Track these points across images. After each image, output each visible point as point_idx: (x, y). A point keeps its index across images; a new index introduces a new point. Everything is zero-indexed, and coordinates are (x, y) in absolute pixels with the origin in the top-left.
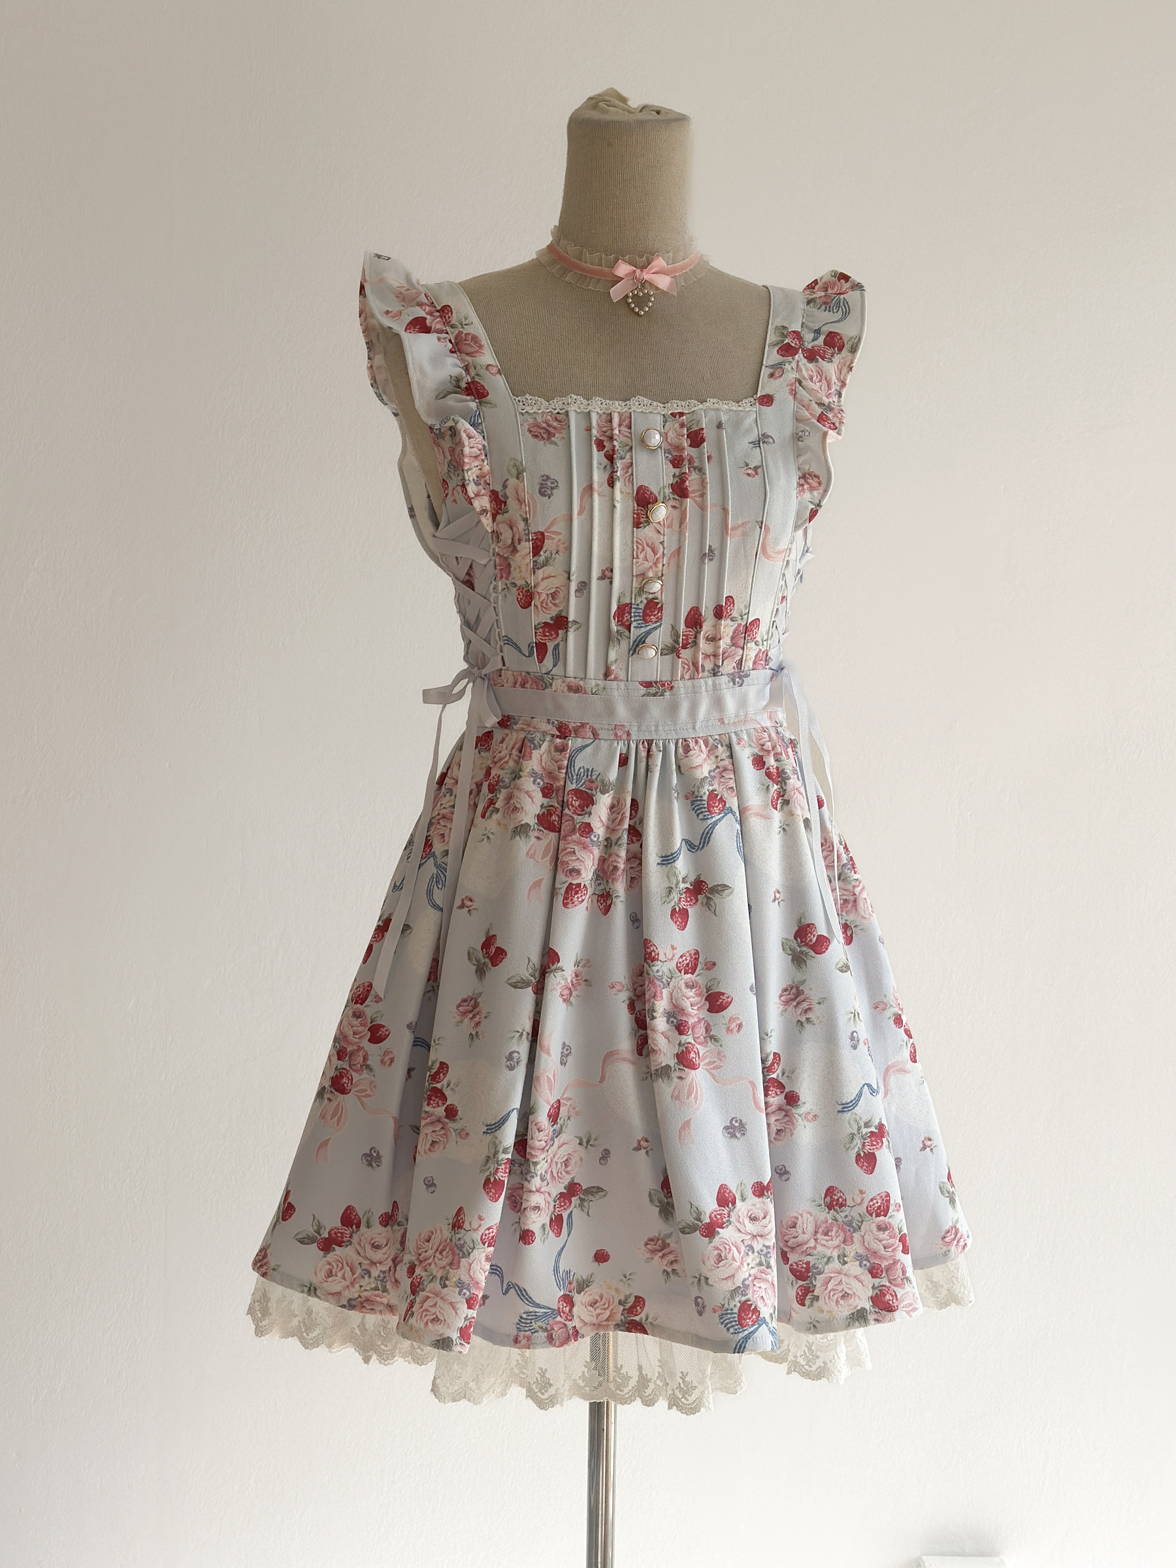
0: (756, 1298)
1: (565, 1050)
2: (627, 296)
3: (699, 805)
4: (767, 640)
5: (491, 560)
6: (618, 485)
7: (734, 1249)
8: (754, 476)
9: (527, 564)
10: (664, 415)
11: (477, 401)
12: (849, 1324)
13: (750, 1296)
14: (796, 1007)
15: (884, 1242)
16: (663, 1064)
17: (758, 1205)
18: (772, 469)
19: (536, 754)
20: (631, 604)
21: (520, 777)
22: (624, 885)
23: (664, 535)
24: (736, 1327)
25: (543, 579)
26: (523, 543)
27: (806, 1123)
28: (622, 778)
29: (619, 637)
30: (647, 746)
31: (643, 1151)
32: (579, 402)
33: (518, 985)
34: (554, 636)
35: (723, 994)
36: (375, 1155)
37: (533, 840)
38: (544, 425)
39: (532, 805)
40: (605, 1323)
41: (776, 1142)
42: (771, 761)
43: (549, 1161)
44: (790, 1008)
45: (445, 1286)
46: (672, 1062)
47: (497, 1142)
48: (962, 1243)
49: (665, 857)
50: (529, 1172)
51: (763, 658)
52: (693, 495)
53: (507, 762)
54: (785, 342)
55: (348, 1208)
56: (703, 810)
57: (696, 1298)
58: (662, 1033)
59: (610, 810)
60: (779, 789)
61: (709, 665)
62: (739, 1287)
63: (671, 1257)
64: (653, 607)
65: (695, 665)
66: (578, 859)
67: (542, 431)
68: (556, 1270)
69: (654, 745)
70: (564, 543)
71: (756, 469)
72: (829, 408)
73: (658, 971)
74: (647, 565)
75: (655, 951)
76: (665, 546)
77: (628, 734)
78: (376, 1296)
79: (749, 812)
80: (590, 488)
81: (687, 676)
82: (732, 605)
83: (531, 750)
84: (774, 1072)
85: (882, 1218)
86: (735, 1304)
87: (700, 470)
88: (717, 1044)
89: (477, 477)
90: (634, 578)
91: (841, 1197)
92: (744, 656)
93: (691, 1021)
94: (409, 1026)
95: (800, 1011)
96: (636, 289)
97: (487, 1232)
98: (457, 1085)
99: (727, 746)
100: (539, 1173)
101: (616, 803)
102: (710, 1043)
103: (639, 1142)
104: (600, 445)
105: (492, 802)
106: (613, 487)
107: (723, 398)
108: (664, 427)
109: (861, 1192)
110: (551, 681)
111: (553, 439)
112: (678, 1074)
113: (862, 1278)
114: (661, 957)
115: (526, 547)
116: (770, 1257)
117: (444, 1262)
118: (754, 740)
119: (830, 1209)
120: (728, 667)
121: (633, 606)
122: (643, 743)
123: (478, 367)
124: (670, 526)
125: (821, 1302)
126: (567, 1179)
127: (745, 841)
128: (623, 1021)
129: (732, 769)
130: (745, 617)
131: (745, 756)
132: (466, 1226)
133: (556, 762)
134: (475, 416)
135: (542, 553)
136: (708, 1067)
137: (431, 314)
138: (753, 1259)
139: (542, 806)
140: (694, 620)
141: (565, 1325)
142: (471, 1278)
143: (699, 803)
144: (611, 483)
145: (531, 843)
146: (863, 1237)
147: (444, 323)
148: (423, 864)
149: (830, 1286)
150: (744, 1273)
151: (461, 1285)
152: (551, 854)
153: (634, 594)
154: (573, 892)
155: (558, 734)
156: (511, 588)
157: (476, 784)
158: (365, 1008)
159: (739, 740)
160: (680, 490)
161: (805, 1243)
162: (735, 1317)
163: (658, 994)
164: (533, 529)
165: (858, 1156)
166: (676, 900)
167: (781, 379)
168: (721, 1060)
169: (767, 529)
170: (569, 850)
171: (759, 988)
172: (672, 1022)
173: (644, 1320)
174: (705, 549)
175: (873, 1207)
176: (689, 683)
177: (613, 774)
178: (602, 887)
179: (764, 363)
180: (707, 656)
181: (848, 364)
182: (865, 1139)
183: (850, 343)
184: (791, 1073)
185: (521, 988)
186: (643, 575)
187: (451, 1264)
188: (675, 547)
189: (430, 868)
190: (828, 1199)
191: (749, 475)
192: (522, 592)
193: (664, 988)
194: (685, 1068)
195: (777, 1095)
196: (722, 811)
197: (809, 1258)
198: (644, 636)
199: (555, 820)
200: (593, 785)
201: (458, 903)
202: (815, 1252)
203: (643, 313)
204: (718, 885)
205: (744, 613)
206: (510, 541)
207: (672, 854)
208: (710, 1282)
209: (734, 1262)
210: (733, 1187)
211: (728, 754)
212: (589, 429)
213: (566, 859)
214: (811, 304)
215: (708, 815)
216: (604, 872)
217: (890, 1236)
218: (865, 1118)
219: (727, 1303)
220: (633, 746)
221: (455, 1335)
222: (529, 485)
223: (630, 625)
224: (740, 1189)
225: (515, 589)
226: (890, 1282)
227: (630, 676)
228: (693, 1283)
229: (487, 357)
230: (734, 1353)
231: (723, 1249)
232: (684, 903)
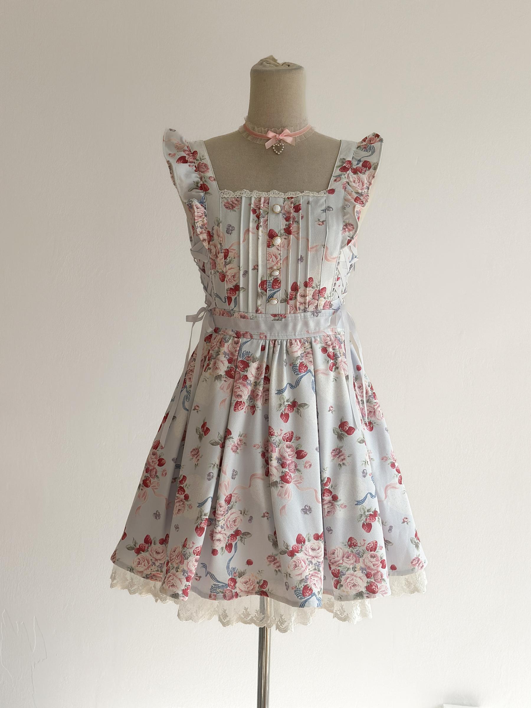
0: (311, 584)
1: (234, 473)
2: (272, 146)
3: (295, 368)
4: (330, 296)
5: (209, 261)
6: (261, 229)
7: (302, 561)
8: (322, 225)
9: (222, 263)
10: (284, 198)
11: (204, 192)
12: (355, 598)
13: (308, 583)
14: (338, 458)
15: (373, 563)
16: (275, 481)
17: (316, 544)
18: (330, 222)
19: (226, 345)
20: (267, 280)
21: (219, 354)
22: (262, 402)
23: (280, 251)
24: (301, 596)
25: (229, 269)
26: (220, 254)
27: (341, 509)
28: (262, 356)
29: (262, 295)
30: (274, 342)
31: (266, 518)
32: (247, 193)
33: (214, 444)
34: (234, 294)
35: (303, 451)
36: (158, 514)
37: (223, 381)
38: (231, 203)
39: (223, 366)
40: (251, 591)
41: (327, 517)
42: (330, 350)
43: (226, 520)
44: (336, 458)
45: (177, 571)
46: (278, 480)
47: (202, 510)
48: (421, 565)
49: (279, 391)
50: (216, 524)
51: (329, 305)
52: (294, 233)
53: (215, 348)
54: (344, 165)
55: (147, 536)
56: (297, 371)
57: (286, 583)
58: (275, 467)
59: (257, 370)
60: (334, 362)
61: (302, 307)
62: (304, 579)
63: (278, 564)
64: (276, 281)
65: (296, 307)
66: (241, 390)
67: (230, 205)
68: (228, 567)
69: (277, 342)
70: (237, 254)
71: (323, 222)
72: (362, 195)
73: (274, 440)
74: (273, 264)
75: (273, 432)
76: (281, 255)
77: (266, 337)
78: (158, 574)
79: (319, 372)
80: (248, 231)
81: (292, 312)
82: (312, 281)
83: (224, 343)
84: (327, 486)
85: (373, 552)
86: (302, 586)
87: (298, 222)
88: (300, 473)
89: (202, 225)
90: (268, 269)
91: (355, 542)
92: (319, 304)
93: (288, 462)
94: (173, 460)
95: (340, 459)
96: (277, 143)
97: (196, 549)
98: (189, 486)
99: (310, 343)
100: (220, 525)
101: (259, 366)
102: (296, 472)
103: (264, 514)
104: (254, 211)
105: (208, 365)
106: (258, 230)
107: (312, 190)
108: (283, 203)
109: (364, 540)
110: (233, 313)
111: (234, 209)
112: (281, 485)
113: (362, 578)
114: (276, 434)
115: (221, 255)
116: (320, 566)
117: (178, 561)
118: (323, 341)
119: (350, 547)
120: (311, 308)
121: (268, 281)
122: (272, 341)
123: (206, 178)
124: (283, 247)
125: (344, 587)
126: (235, 529)
127: (316, 384)
128: (259, 461)
129: (312, 353)
130: (319, 286)
131: (318, 348)
132: (187, 546)
133: (235, 348)
134: (202, 199)
135: (228, 258)
136: (295, 483)
137: (188, 155)
138: (312, 567)
139: (228, 367)
140: (295, 288)
141: (232, 591)
142: (188, 568)
143: (295, 367)
144: (258, 228)
145: (222, 383)
146: (364, 560)
147: (194, 159)
148: (182, 390)
149: (348, 581)
150: (307, 573)
151: (184, 571)
152: (230, 388)
153: (268, 276)
154: (238, 405)
155: (236, 336)
156: (217, 273)
157: (204, 357)
158: (157, 452)
159: (315, 340)
160: (288, 231)
161: (338, 561)
162: (301, 592)
163: (274, 450)
164: (224, 248)
165: (363, 525)
166: (283, 409)
167: (340, 182)
168: (301, 480)
169: (327, 248)
170: (237, 387)
171: (320, 449)
172: (280, 462)
173: (267, 591)
174: (299, 257)
175: (369, 547)
176: (293, 315)
177: (258, 354)
178: (252, 403)
179: (333, 175)
180: (301, 303)
181: (372, 175)
182: (367, 517)
183: (374, 166)
184: (335, 486)
185: (215, 445)
186: (271, 268)
187: (180, 562)
188: (286, 256)
189: (184, 393)
190: (349, 542)
191: (319, 224)
192: (221, 275)
193: (276, 447)
194: (284, 483)
195: (328, 496)
196: (306, 371)
197: (339, 568)
198: (273, 295)
199: (233, 374)
200: (249, 359)
201: (193, 408)
202: (342, 566)
203: (279, 153)
204: (302, 404)
205: (318, 285)
206: (215, 253)
207: (282, 390)
208: (291, 576)
209: (302, 568)
210: (304, 535)
211: (310, 346)
212: (250, 205)
213: (236, 390)
214: (359, 149)
215: (299, 373)
216: (253, 396)
217: (376, 560)
218: (368, 508)
219: (298, 586)
220: (268, 342)
221: (180, 593)
222: (222, 229)
223: (266, 290)
224: (308, 536)
225: (218, 273)
226: (375, 580)
227: (267, 312)
228: (284, 576)
229: (210, 173)
230: (300, 607)
231: (297, 562)
232: (287, 411)
